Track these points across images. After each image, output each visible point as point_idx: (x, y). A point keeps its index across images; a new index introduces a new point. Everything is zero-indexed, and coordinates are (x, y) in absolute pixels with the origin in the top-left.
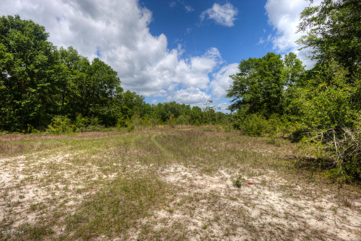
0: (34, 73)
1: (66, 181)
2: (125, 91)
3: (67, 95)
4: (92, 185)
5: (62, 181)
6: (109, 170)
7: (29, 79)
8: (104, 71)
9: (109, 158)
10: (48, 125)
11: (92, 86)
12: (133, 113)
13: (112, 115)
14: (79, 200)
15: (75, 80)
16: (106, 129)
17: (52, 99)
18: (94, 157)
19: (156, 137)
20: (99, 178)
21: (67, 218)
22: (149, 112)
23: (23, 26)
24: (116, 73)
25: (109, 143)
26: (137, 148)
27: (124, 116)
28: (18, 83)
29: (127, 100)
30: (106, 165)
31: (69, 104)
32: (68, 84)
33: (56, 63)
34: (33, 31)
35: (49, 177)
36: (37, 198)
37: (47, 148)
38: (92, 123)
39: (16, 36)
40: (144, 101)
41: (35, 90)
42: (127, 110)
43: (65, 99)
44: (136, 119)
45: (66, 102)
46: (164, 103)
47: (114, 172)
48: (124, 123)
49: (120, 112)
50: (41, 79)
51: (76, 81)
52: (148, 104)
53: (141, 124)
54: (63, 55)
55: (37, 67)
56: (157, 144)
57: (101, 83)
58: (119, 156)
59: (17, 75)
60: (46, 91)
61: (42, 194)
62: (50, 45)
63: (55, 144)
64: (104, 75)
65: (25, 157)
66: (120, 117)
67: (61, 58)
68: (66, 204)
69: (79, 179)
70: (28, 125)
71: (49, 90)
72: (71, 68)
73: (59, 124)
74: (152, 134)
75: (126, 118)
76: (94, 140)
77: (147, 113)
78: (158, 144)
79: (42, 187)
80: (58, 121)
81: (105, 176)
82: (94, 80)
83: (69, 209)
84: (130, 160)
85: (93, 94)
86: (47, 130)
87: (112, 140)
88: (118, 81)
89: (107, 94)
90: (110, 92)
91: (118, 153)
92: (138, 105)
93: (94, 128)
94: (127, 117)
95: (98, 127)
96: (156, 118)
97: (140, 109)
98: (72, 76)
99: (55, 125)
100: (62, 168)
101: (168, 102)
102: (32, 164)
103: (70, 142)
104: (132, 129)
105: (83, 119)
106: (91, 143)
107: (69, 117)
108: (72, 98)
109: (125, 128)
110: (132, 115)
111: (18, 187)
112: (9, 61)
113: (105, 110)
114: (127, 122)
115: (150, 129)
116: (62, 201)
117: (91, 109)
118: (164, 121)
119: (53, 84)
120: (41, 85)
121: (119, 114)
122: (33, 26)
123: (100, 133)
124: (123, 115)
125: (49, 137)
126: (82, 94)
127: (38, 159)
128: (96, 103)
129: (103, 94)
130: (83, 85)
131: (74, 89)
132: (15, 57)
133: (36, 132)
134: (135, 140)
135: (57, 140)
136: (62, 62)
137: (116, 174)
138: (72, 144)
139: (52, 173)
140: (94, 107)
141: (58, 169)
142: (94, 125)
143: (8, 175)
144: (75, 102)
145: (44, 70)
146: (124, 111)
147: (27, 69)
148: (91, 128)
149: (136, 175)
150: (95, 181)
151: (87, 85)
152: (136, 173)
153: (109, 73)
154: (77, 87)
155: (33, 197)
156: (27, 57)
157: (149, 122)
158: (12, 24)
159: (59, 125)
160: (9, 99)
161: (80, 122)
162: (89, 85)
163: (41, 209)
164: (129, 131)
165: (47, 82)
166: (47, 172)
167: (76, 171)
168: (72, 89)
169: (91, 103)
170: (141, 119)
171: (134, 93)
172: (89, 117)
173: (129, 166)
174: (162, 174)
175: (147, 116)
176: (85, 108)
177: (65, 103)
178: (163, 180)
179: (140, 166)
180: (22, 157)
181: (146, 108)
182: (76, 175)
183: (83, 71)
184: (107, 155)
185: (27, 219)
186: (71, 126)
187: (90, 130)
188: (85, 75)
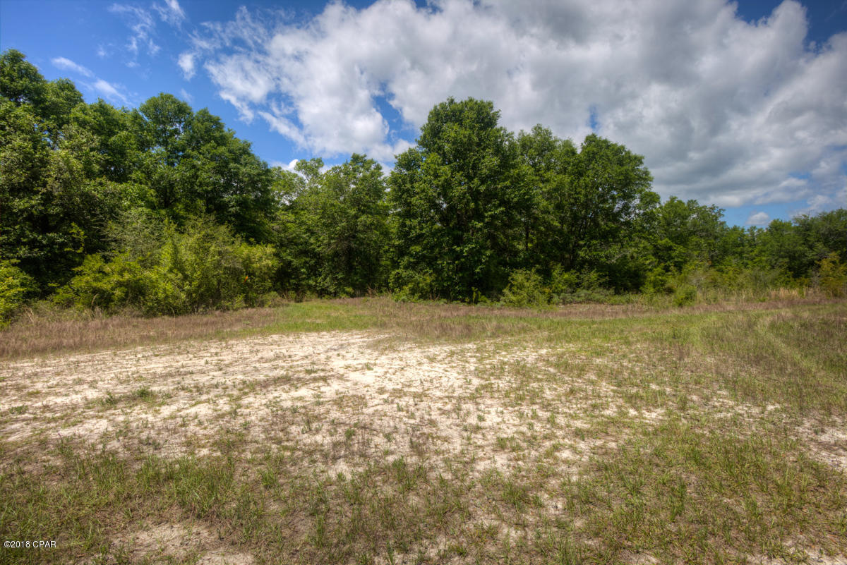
0: (478, 192)
1: (550, 405)
2: (664, 200)
3: (533, 228)
4: (605, 425)
5: (542, 403)
6: (642, 398)
7: (472, 205)
8: (609, 159)
9: (637, 369)
10: (503, 289)
11: (582, 199)
12: (690, 256)
13: (630, 265)
14: (580, 453)
15: (549, 192)
16: (617, 298)
17: (507, 237)
18: (598, 361)
19: (773, 326)
20: (619, 413)
21: (564, 484)
22: (739, 250)
23: (461, 111)
24: (639, 160)
25: (629, 332)
26: (712, 352)
27: (663, 264)
28: (458, 216)
29: (668, 225)
30: (633, 385)
31: (537, 245)
32: (536, 204)
33: (514, 166)
34: (475, 116)
35: (518, 389)
36: (503, 426)
37: (506, 332)
38: (585, 284)
39: (453, 134)
40: (721, 219)
41: (482, 224)
42: (670, 248)
43: (530, 236)
44: (698, 273)
45: (532, 241)
46: (797, 220)
47: (656, 407)
48: (663, 283)
49: (651, 256)
50: (489, 202)
51: (549, 196)
52: (735, 229)
53: (715, 284)
54: (524, 146)
55: (483, 182)
56: (779, 344)
57: (603, 190)
58: (663, 368)
59: (455, 201)
60: (498, 223)
61: (511, 421)
62: (502, 132)
63: (519, 326)
64: (609, 170)
65: (475, 346)
66: (650, 267)
67: (522, 154)
68: (557, 454)
69: (574, 406)
70: (473, 288)
71: (502, 220)
72: (539, 170)
73: (521, 287)
74: (758, 316)
75: (667, 269)
76: (593, 323)
77: (734, 253)
78: (783, 345)
79: (510, 408)
80: (520, 281)
81: (632, 412)
82: (586, 186)
83: (563, 467)
84: (697, 383)
85: (585, 217)
86: (502, 298)
87: (637, 326)
88: (645, 178)
89: (619, 214)
90: (626, 208)
91: (659, 361)
92: (704, 234)
93: (590, 295)
94: (672, 268)
95: (599, 294)
96: (768, 267)
97: (709, 245)
98: (541, 185)
99: (515, 289)
100: (539, 376)
101: (812, 216)
102: (488, 361)
103: (546, 323)
104: (687, 298)
105: (566, 276)
106: (587, 330)
107: (538, 272)
108: (541, 232)
109: (666, 297)
110: (686, 262)
111: (473, 398)
112: (446, 181)
113: (613, 254)
114: (671, 281)
115: (748, 300)
116: (547, 444)
117: (582, 254)
118: (797, 275)
119: (510, 207)
120: (490, 213)
121: (648, 262)
122: (476, 107)
123: (603, 307)
124: (659, 263)
125: (507, 313)
126: (562, 221)
127: (495, 352)
128: (592, 239)
129: (607, 215)
130: (564, 202)
131: (547, 212)
132: (454, 171)
133: (485, 302)
134: (703, 329)
135: (521, 318)
136: (523, 161)
137: (660, 411)
138: (549, 328)
139: (522, 382)
140: (589, 247)
141: (530, 377)
142: (588, 288)
143: (456, 375)
144: (550, 240)
145: (495, 183)
146: (662, 254)
147: (470, 188)
148: (583, 295)
149: (722, 424)
150: (609, 417)
151: (572, 201)
152: (720, 419)
153: (621, 163)
154: (551, 208)
155: (498, 424)
156: (469, 166)
157: (741, 279)
158: (447, 115)
159: (521, 289)
160: (447, 246)
161: (559, 282)
162: (575, 199)
163: (513, 450)
164: (680, 305)
165: (500, 205)
166: (512, 380)
167: (567, 387)
168: (543, 212)
169: (582, 239)
170: (712, 271)
171: (692, 202)
172: (579, 271)
173: (695, 398)
174: (820, 443)
175: (734, 261)
176: (568, 251)
177: (530, 245)
178: (829, 462)
179: (731, 403)
180: (470, 346)
181: (730, 241)
182: (567, 395)
183: (564, 171)
184: (630, 362)
185: (495, 462)
186: (542, 290)
187: (580, 299)
188: (567, 179)
